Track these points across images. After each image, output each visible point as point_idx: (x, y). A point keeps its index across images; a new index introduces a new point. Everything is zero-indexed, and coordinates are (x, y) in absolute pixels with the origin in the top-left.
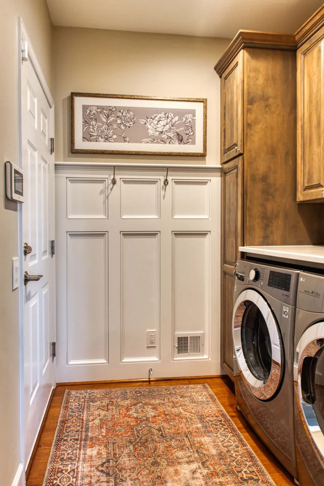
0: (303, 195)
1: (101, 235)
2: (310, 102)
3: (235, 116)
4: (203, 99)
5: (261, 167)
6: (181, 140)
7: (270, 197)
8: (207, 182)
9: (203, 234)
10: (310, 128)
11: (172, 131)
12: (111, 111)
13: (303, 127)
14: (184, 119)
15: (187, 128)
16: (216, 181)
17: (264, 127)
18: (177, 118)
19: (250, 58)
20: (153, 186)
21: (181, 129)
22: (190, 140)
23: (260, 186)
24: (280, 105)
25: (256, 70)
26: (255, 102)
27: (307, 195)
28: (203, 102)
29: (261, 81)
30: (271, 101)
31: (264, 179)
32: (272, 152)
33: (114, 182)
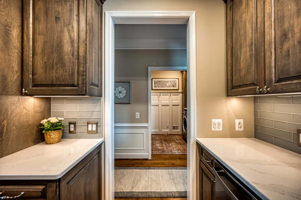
1: (158, 105)
4: (178, 78)
6: (173, 87)
8: (179, 95)
9: (178, 105)
11: (172, 85)
12: (160, 81)
15: (175, 84)
16: (181, 95)
18: (173, 82)
20: (168, 96)
22: (175, 87)
33: (160, 95)
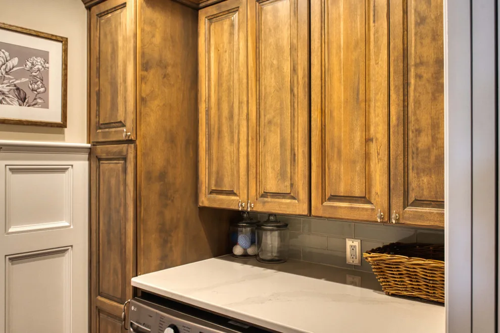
0: (209, 199)
2: (219, 84)
3: (120, 80)
4: (62, 38)
5: (158, 159)
6: (23, 100)
7: (169, 202)
8: (67, 169)
10: (220, 117)
11: (5, 81)
13: (208, 112)
14: (29, 64)
15: (34, 80)
16: (80, 167)
17: (161, 104)
18: (15, 61)
19: (144, 5)
21: (24, 80)
22: (39, 101)
23: (157, 187)
24: (180, 77)
25: (152, 24)
26: (151, 68)
27: (214, 200)
28: (62, 42)
29: (158, 40)
30: (170, 69)
31: (162, 176)
32: (172, 140)
